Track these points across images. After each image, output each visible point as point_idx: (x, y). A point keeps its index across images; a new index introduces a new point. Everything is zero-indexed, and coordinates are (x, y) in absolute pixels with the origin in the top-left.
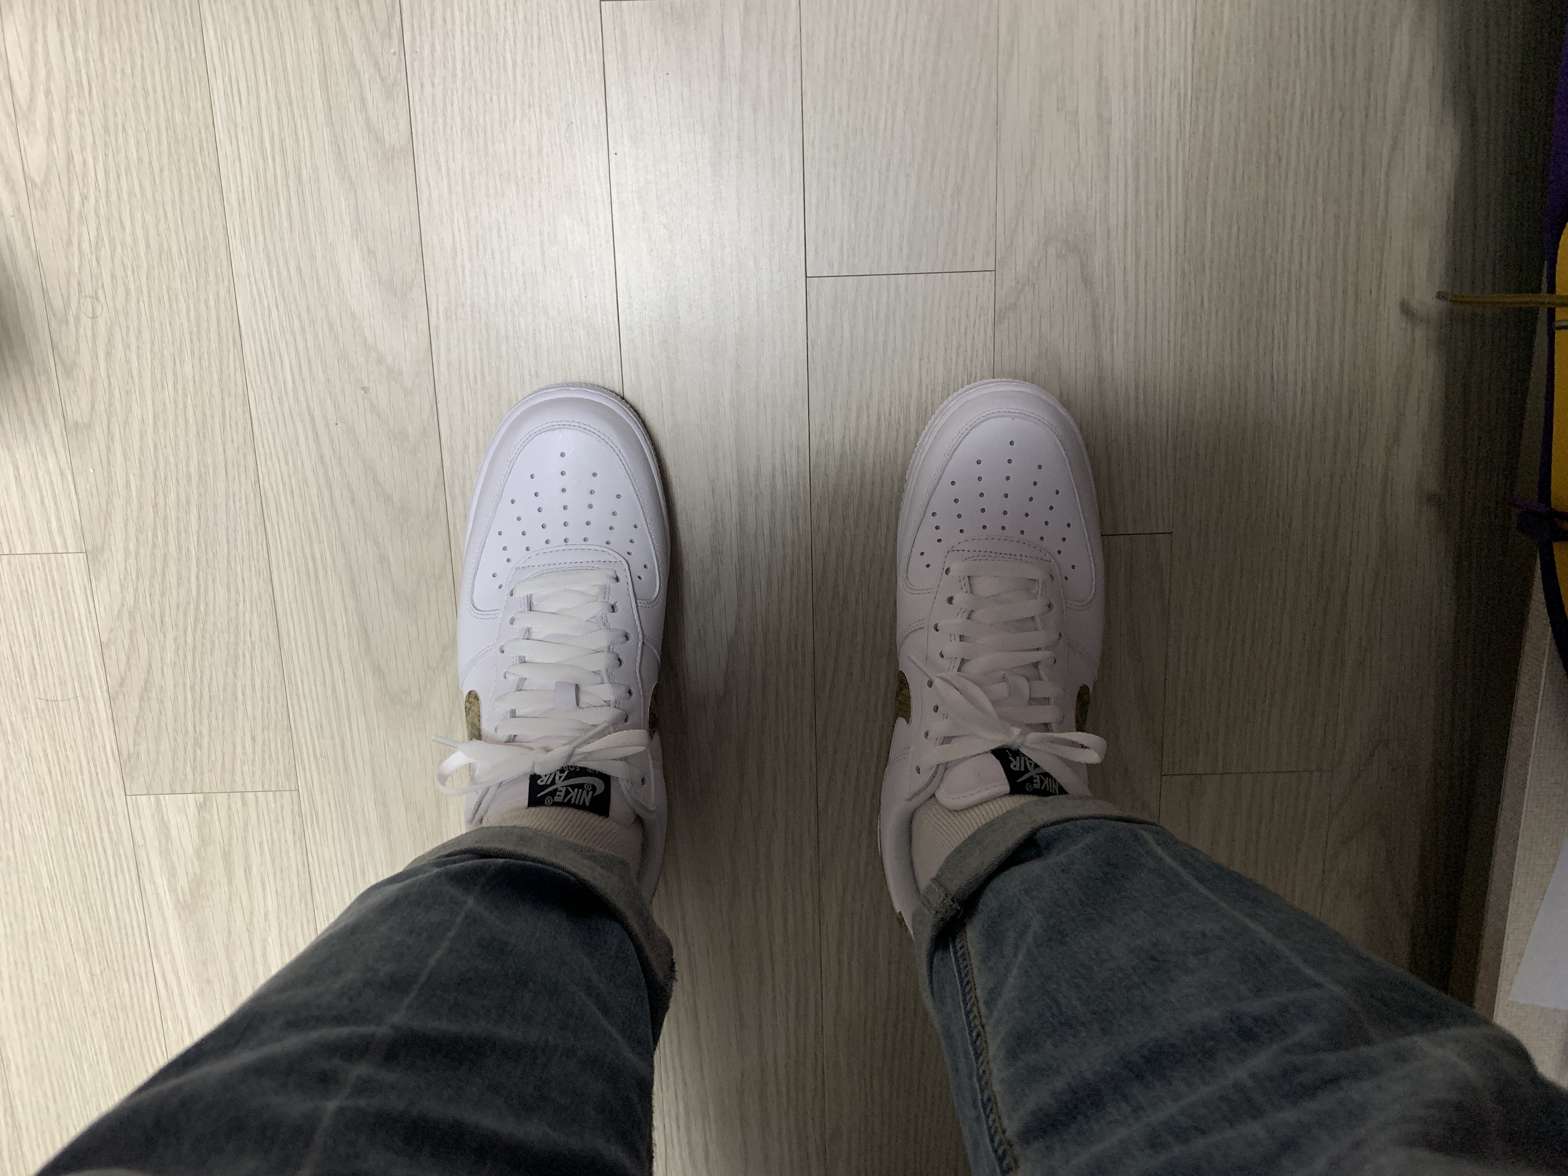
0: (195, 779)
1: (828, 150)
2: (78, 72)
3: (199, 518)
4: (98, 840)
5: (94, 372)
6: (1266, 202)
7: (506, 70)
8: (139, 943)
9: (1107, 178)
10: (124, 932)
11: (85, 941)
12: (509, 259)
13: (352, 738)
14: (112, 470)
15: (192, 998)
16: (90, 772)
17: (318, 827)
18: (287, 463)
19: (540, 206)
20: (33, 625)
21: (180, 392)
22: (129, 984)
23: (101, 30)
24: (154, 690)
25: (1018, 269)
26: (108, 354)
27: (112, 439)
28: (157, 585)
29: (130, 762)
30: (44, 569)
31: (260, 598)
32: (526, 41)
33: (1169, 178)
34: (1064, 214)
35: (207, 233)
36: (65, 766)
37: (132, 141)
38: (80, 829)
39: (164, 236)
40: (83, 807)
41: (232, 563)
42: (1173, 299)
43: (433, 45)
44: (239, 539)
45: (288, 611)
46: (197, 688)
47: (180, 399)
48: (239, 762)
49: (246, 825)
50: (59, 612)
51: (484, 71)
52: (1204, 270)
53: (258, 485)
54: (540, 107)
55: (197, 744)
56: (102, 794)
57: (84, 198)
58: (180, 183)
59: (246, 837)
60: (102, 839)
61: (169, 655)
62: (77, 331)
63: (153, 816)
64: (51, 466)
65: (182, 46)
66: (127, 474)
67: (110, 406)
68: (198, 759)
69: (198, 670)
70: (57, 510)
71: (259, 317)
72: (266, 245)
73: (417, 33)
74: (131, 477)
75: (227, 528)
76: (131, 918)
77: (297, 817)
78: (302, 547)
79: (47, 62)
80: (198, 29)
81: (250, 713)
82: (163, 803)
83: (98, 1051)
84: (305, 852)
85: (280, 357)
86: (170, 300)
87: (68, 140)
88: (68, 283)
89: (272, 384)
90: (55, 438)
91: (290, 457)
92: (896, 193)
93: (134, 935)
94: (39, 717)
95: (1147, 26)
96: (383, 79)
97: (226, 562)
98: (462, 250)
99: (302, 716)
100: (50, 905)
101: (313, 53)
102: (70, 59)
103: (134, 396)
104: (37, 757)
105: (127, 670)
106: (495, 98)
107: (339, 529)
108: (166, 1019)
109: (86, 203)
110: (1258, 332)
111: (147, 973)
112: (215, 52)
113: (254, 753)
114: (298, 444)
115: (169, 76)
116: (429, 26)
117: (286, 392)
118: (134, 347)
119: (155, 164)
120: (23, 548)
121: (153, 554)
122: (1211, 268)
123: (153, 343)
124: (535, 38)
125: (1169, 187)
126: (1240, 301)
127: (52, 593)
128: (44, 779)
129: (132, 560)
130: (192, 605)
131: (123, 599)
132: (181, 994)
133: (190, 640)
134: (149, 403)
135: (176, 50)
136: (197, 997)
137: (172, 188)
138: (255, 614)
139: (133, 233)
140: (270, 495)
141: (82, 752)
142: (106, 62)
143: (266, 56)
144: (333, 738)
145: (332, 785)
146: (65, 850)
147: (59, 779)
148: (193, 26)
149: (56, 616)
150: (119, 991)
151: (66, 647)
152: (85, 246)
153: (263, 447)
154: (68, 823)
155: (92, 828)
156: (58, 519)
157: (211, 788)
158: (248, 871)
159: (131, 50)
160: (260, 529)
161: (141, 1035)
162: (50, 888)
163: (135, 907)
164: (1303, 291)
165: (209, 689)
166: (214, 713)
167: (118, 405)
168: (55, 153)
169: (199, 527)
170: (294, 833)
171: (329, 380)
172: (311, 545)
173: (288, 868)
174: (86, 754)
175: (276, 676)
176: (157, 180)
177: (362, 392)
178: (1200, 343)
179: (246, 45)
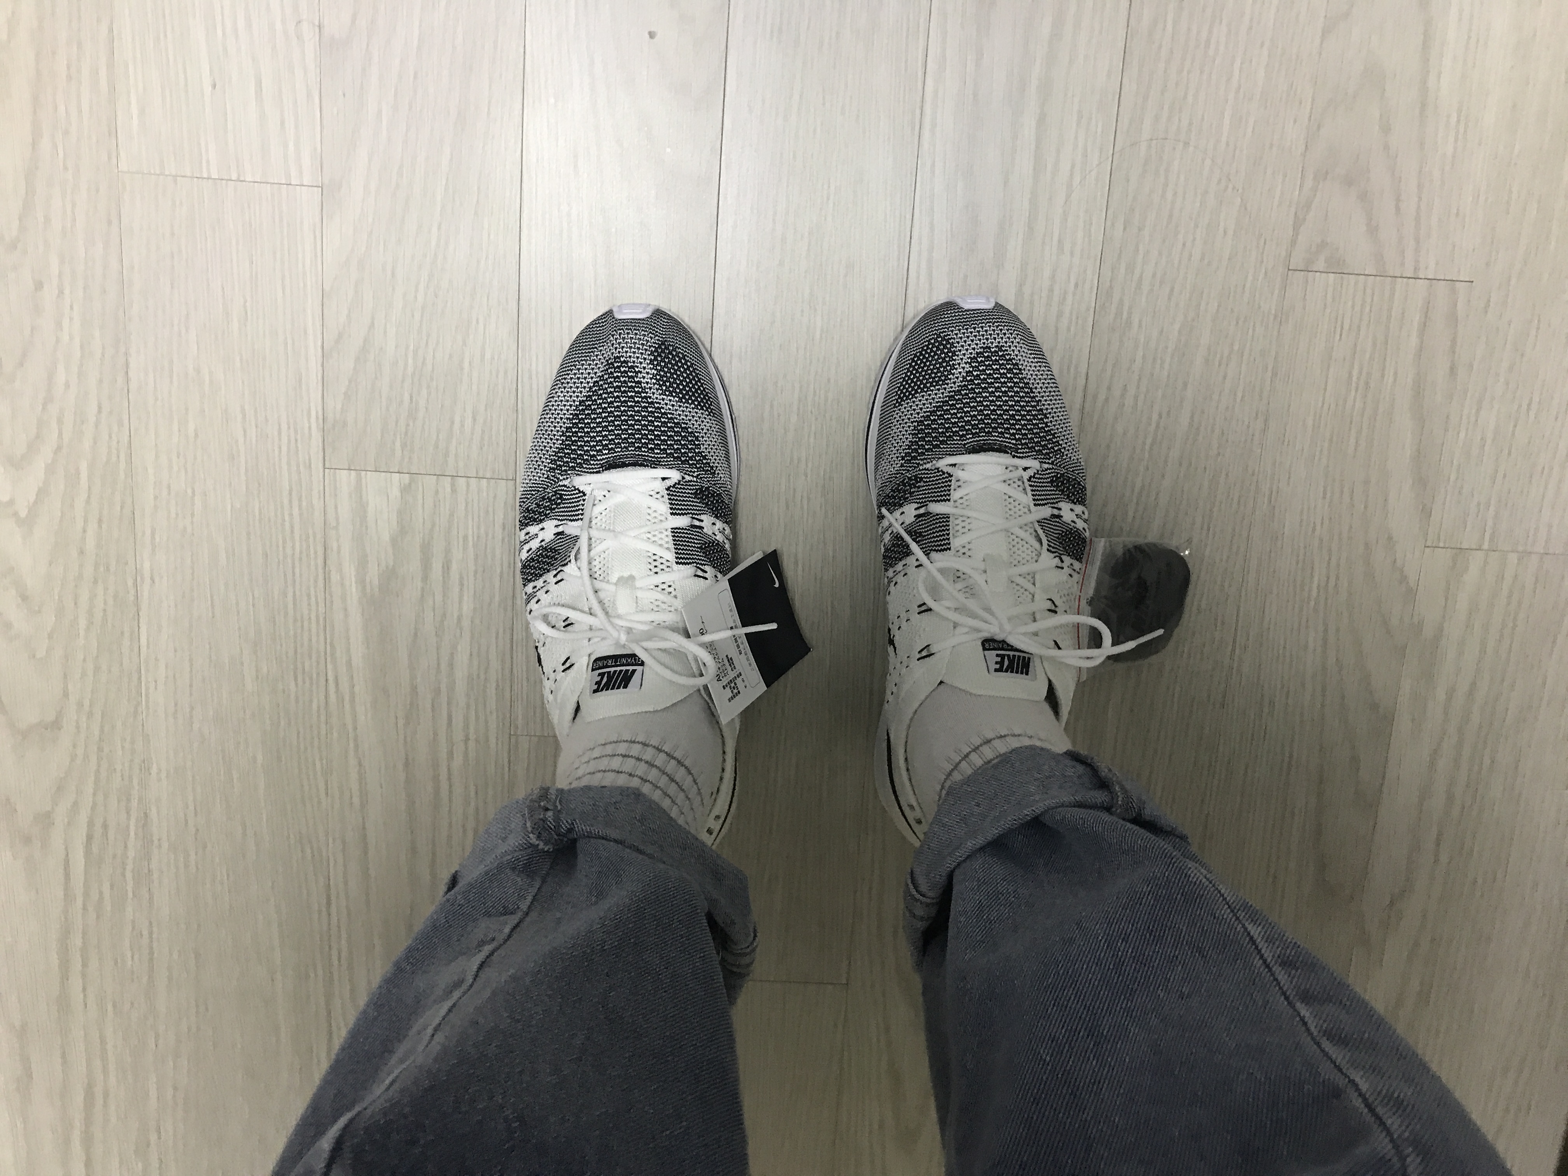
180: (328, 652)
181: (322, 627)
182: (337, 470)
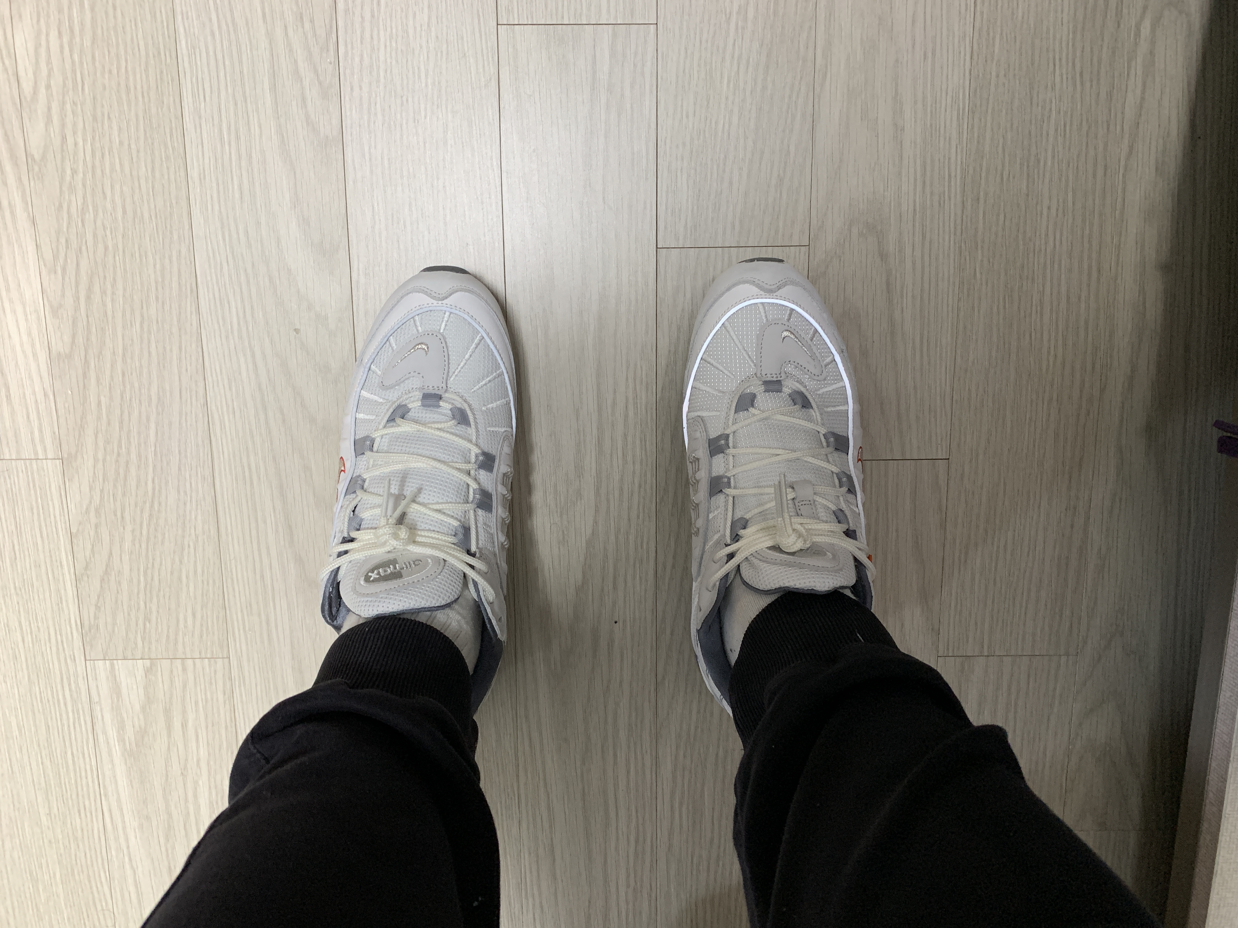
0: (143, 647)
1: (677, 146)
2: (74, 71)
3: (157, 433)
4: (61, 697)
5: (75, 311)
6: (1028, 195)
7: (419, 77)
8: (91, 784)
9: (900, 174)
10: (78, 775)
11: (46, 782)
12: (418, 228)
13: (275, 615)
14: (87, 393)
15: (133, 830)
16: (57, 640)
17: (245, 688)
18: (230, 389)
19: (444, 187)
20: (15, 518)
21: (145, 330)
22: (81, 818)
23: (94, 39)
24: (113, 572)
25: (827, 244)
26: (88, 298)
27: (88, 368)
28: (120, 487)
29: (90, 631)
30: (27, 472)
31: (204, 498)
32: (437, 55)
33: (950, 175)
34: (865, 201)
35: (174, 202)
36: (36, 636)
37: (115, 128)
38: (46, 688)
39: (138, 204)
40: (50, 670)
41: (183, 469)
42: (952, 272)
43: (362, 56)
44: (189, 451)
45: (227, 510)
46: (149, 571)
47: (145, 336)
48: (181, 634)
49: (185, 686)
50: (38, 507)
51: (402, 78)
52: (977, 248)
53: (206, 406)
54: (447, 108)
55: (147, 619)
56: (66, 659)
57: (74, 172)
58: (153, 162)
59: (184, 696)
60: (64, 696)
61: (126, 544)
62: (63, 279)
63: (107, 678)
64: (37, 389)
65: (159, 53)
66: (99, 396)
67: (88, 340)
68: (147, 631)
69: (150, 558)
70: (40, 424)
71: (213, 270)
72: (220, 212)
73: (349, 46)
74: (102, 398)
75: (179, 441)
76: (85, 764)
77: (227, 680)
78: (241, 459)
79: (49, 62)
80: (173, 40)
81: (192, 594)
82: (117, 667)
83: (52, 875)
84: (232, 709)
85: (229, 303)
86: (140, 256)
87: (63, 125)
88: (58, 240)
89: (221, 325)
90: (41, 365)
91: (233, 384)
92: (731, 183)
93: (86, 778)
94: (17, 594)
95: (934, 54)
96: (320, 83)
97: (177, 468)
98: (380, 220)
99: (235, 596)
100: (18, 752)
101: (265, 61)
102: (68, 61)
103: (107, 333)
104: (13, 628)
105: (92, 556)
106: (410, 100)
107: (271, 444)
108: (110, 849)
109: (75, 176)
110: (1020, 300)
111: (96, 811)
112: (186, 59)
113: (194, 627)
114: (240, 374)
115: (147, 76)
116: (359, 41)
117: (232, 332)
118: (109, 292)
119: (133, 146)
120: (10, 455)
121: (117, 461)
122: (982, 247)
123: (125, 290)
124: (444, 53)
125: (950, 182)
126: (1006, 274)
127: (32, 492)
128: (18, 646)
129: (100, 465)
130: (148, 504)
131: (91, 497)
132: (124, 828)
133: (145, 532)
134: (120, 338)
135: (154, 56)
136: (137, 830)
137: (146, 167)
138: (199, 511)
139: (113, 201)
140: (216, 416)
141: (51, 623)
142: (97, 63)
143: (227, 63)
144: (259, 615)
145: (258, 654)
146: (33, 706)
147: (31, 645)
148: (169, 37)
149: (35, 511)
150: (72, 826)
151: (42, 537)
152: (73, 210)
153: (212, 376)
154: (36, 684)
155: (56, 687)
156: (41, 431)
157: (157, 656)
158: (184, 725)
159: (118, 56)
160: (207, 442)
161: (89, 863)
162: (18, 737)
163: (89, 754)
164: (1056, 266)
165: (159, 572)
166: (162, 593)
167: (93, 338)
168: (52, 135)
169: (157, 440)
170: (224, 694)
171: (267, 323)
172: (248, 457)
173: (218, 722)
174: (54, 625)
175: (214, 564)
176: (134, 160)
177: (295, 333)
178: (973, 307)
179: (211, 53)
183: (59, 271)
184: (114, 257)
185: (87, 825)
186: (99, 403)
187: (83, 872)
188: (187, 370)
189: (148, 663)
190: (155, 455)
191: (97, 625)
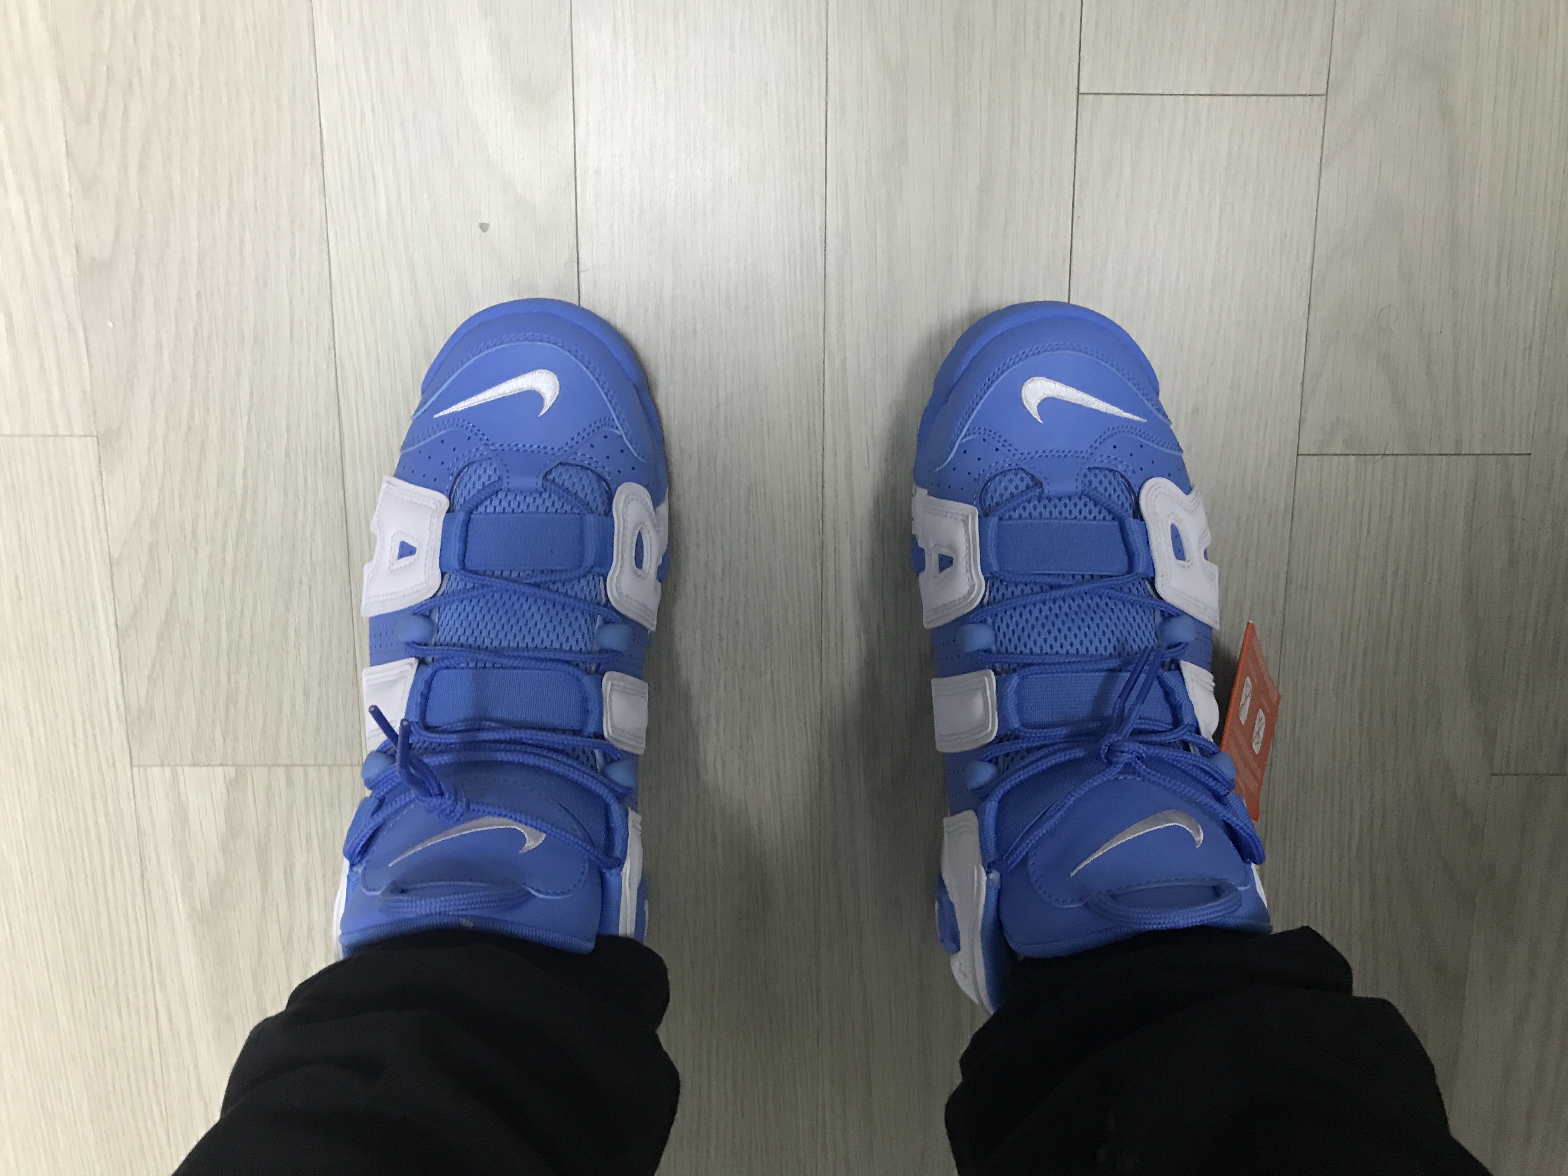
0: (225, 745)
3: (252, 394)
4: (91, 826)
5: (121, 189)
8: (137, 965)
10: (118, 949)
11: (66, 962)
14: (139, 325)
16: (85, 733)
18: (373, 325)
21: (236, 221)
22: (121, 1019)
24: (178, 625)
25: (1356, 95)
26: (142, 167)
27: (141, 284)
29: (139, 719)
30: (38, 457)
31: (327, 505)
34: (1422, 22)
36: (52, 727)
39: (226, 8)
40: (73, 780)
41: (293, 456)
42: (1554, 145)
44: (303, 424)
46: (236, 624)
47: (235, 231)
48: (285, 725)
49: (290, 810)
50: (57, 515)
53: (332, 351)
55: (231, 699)
56: (99, 764)
59: (288, 826)
60: (96, 823)
61: (200, 578)
62: (102, 133)
63: (167, 794)
64: (56, 319)
66: (158, 332)
67: (140, 237)
68: (231, 720)
69: (238, 600)
70: (62, 377)
71: (349, 122)
72: (362, 24)
74: (164, 336)
75: (288, 409)
76: (129, 932)
81: (303, 661)
82: (181, 778)
85: (374, 178)
86: (229, 96)
88: (94, 68)
89: (360, 215)
90: (64, 278)
91: (378, 315)
93: (131, 955)
97: (283, 455)
103: (173, 226)
105: (143, 596)
108: (168, 1069)
111: (146, 1006)
113: (306, 715)
114: (389, 298)
117: (378, 228)
118: (176, 157)
121: (186, 441)
123: (202, 153)
127: (48, 490)
128: (23, 744)
129: (158, 448)
130: (235, 511)
131: (144, 501)
133: (229, 559)
134: (194, 235)
138: (319, 526)
140: (349, 368)
141: (76, 707)
146: (46, 840)
147: (44, 743)
149: (52, 523)
150: (106, 1028)
151: (63, 562)
152: (120, 16)
153: (343, 299)
154: (52, 803)
156: (62, 388)
157: (246, 760)
158: (289, 873)
160: (333, 414)
161: (134, 1089)
162: (22, 890)
163: (136, 916)
165: (251, 625)
166: (256, 658)
167: (151, 237)
169: (251, 406)
171: (436, 213)
174: (82, 709)
177: (480, 230)
180: (156, 980)
181: (145, 951)
182: (148, 769)
183: (95, 120)
184: (185, 97)
185: (131, 1030)
186: (159, 345)
187: (124, 1104)
188: (302, 290)
189: (231, 771)
190: (248, 431)
191: (152, 711)
